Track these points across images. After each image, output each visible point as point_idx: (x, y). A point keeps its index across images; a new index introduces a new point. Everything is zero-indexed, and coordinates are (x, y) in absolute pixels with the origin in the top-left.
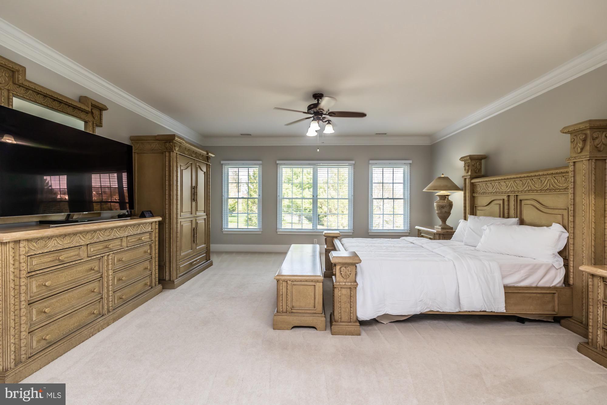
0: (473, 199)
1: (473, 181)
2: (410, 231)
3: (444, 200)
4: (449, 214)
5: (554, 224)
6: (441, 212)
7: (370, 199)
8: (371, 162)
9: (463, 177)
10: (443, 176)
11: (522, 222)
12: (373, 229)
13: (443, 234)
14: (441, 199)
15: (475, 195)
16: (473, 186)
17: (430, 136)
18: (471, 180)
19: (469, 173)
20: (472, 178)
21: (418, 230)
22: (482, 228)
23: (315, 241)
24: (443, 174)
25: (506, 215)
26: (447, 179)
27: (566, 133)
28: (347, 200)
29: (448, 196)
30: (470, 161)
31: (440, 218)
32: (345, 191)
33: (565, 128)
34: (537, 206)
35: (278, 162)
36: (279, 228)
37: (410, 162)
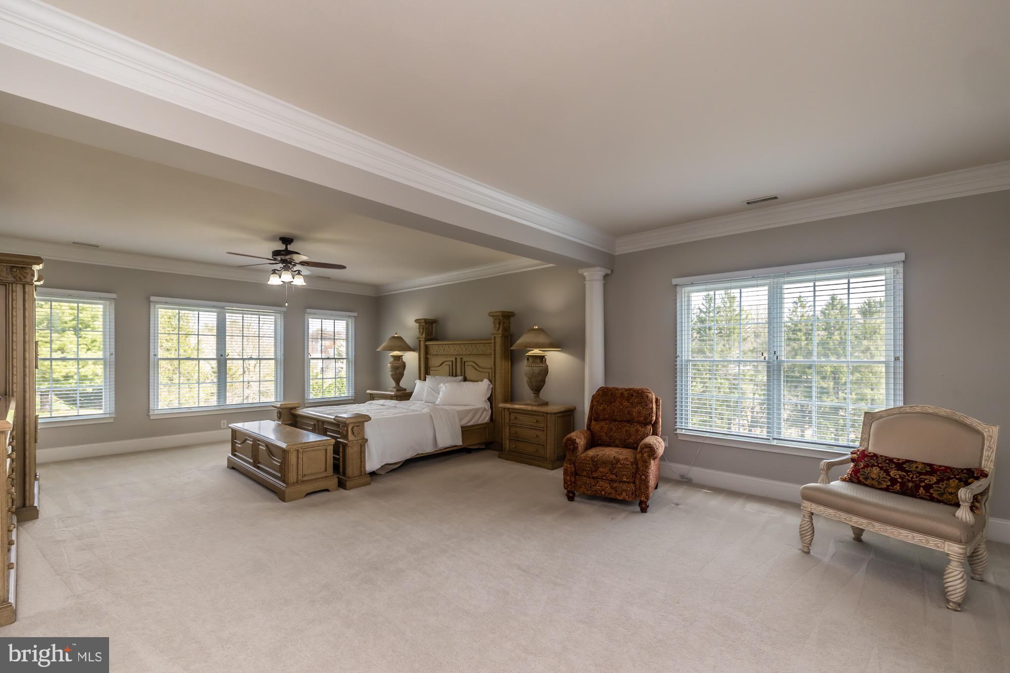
0: (427, 360)
1: (427, 343)
2: (355, 397)
3: (399, 360)
4: (402, 375)
6: (396, 373)
7: (306, 359)
8: (308, 310)
9: (418, 338)
10: (396, 336)
11: (465, 380)
12: (311, 398)
13: (400, 396)
14: (395, 360)
15: (429, 356)
16: (426, 347)
17: (376, 287)
18: (425, 342)
19: (424, 336)
20: (426, 340)
21: (370, 394)
22: (439, 386)
23: (224, 423)
24: (396, 334)
25: (454, 374)
26: (400, 338)
27: (491, 316)
28: (273, 361)
29: (402, 356)
30: (424, 324)
31: (394, 379)
32: (269, 347)
33: (491, 312)
34: (476, 366)
35: (152, 298)
36: (155, 410)
37: (355, 314)
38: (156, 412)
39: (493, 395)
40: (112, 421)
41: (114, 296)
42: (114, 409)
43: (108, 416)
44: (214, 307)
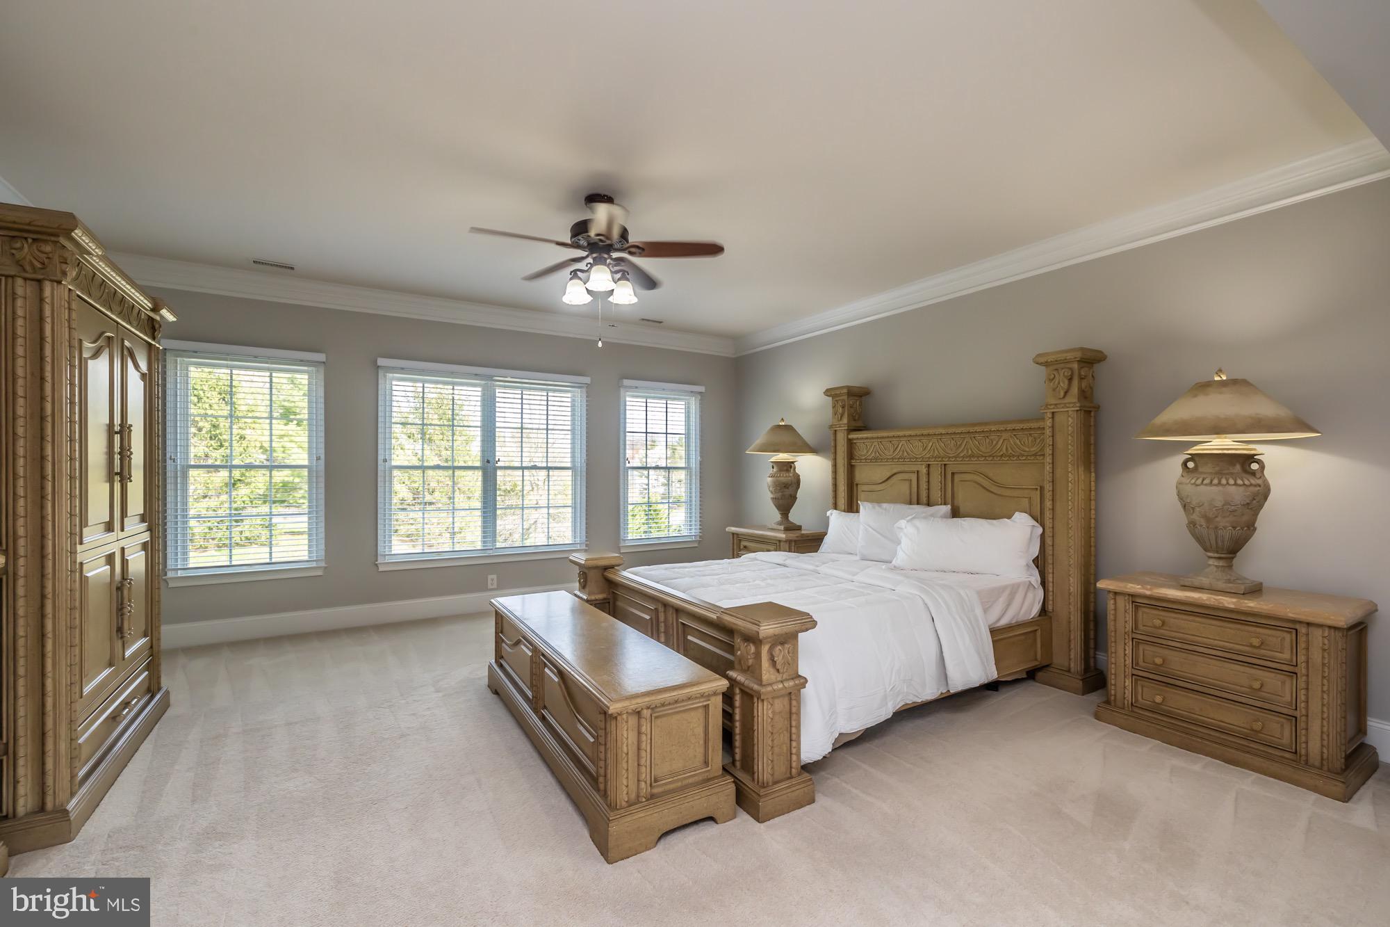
0: (851, 469)
1: (851, 436)
2: (700, 537)
3: (788, 471)
4: (793, 498)
5: (1017, 515)
6: (783, 495)
7: (621, 468)
8: (626, 382)
9: (831, 427)
10: (783, 424)
11: (955, 513)
12: (629, 538)
13: (795, 541)
14: (780, 470)
15: (853, 462)
16: (851, 444)
17: (734, 338)
18: (848, 434)
19: (845, 421)
20: (852, 430)
21: (733, 534)
22: (896, 525)
23: (492, 580)
24: (781, 420)
25: (926, 501)
26: (788, 428)
27: (1041, 364)
28: (569, 473)
29: (793, 462)
30: (845, 397)
31: (779, 507)
32: (563, 448)
33: (1039, 355)
34: (986, 483)
35: (381, 362)
36: (385, 555)
37: (702, 389)
38: (388, 560)
39: (1049, 551)
40: (320, 573)
41: (321, 357)
42: (323, 553)
43: (314, 565)
44: (476, 376)
